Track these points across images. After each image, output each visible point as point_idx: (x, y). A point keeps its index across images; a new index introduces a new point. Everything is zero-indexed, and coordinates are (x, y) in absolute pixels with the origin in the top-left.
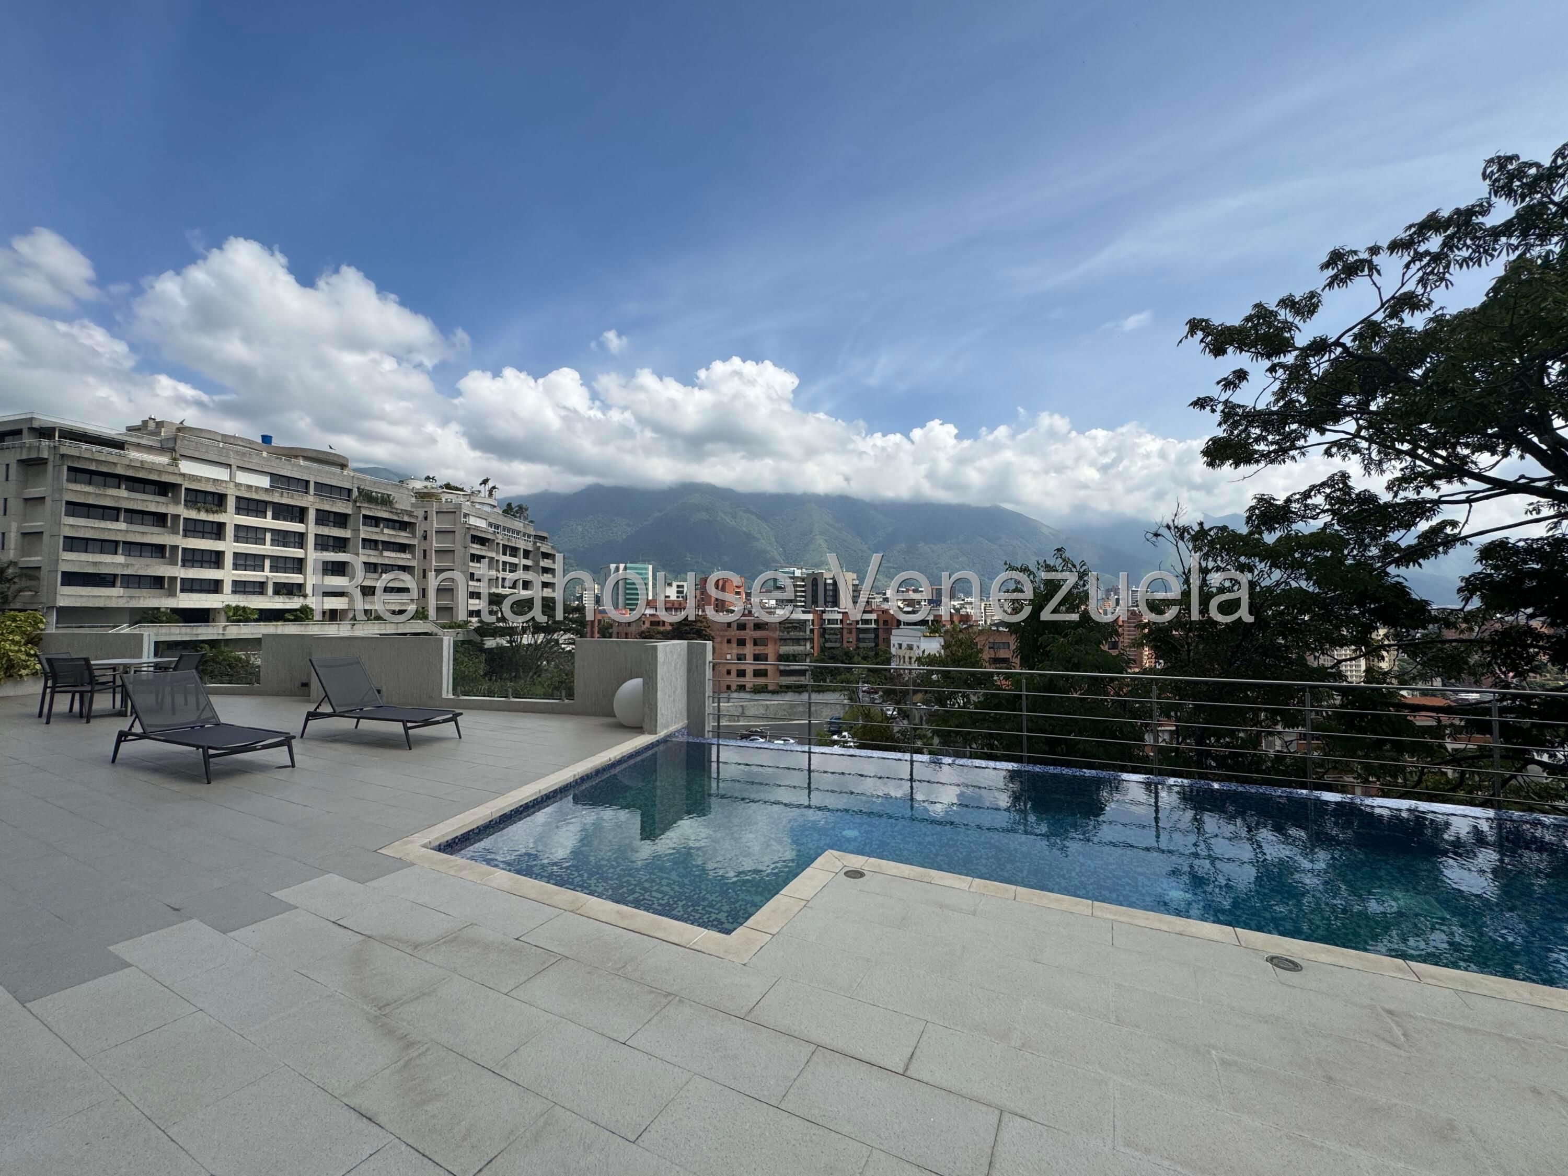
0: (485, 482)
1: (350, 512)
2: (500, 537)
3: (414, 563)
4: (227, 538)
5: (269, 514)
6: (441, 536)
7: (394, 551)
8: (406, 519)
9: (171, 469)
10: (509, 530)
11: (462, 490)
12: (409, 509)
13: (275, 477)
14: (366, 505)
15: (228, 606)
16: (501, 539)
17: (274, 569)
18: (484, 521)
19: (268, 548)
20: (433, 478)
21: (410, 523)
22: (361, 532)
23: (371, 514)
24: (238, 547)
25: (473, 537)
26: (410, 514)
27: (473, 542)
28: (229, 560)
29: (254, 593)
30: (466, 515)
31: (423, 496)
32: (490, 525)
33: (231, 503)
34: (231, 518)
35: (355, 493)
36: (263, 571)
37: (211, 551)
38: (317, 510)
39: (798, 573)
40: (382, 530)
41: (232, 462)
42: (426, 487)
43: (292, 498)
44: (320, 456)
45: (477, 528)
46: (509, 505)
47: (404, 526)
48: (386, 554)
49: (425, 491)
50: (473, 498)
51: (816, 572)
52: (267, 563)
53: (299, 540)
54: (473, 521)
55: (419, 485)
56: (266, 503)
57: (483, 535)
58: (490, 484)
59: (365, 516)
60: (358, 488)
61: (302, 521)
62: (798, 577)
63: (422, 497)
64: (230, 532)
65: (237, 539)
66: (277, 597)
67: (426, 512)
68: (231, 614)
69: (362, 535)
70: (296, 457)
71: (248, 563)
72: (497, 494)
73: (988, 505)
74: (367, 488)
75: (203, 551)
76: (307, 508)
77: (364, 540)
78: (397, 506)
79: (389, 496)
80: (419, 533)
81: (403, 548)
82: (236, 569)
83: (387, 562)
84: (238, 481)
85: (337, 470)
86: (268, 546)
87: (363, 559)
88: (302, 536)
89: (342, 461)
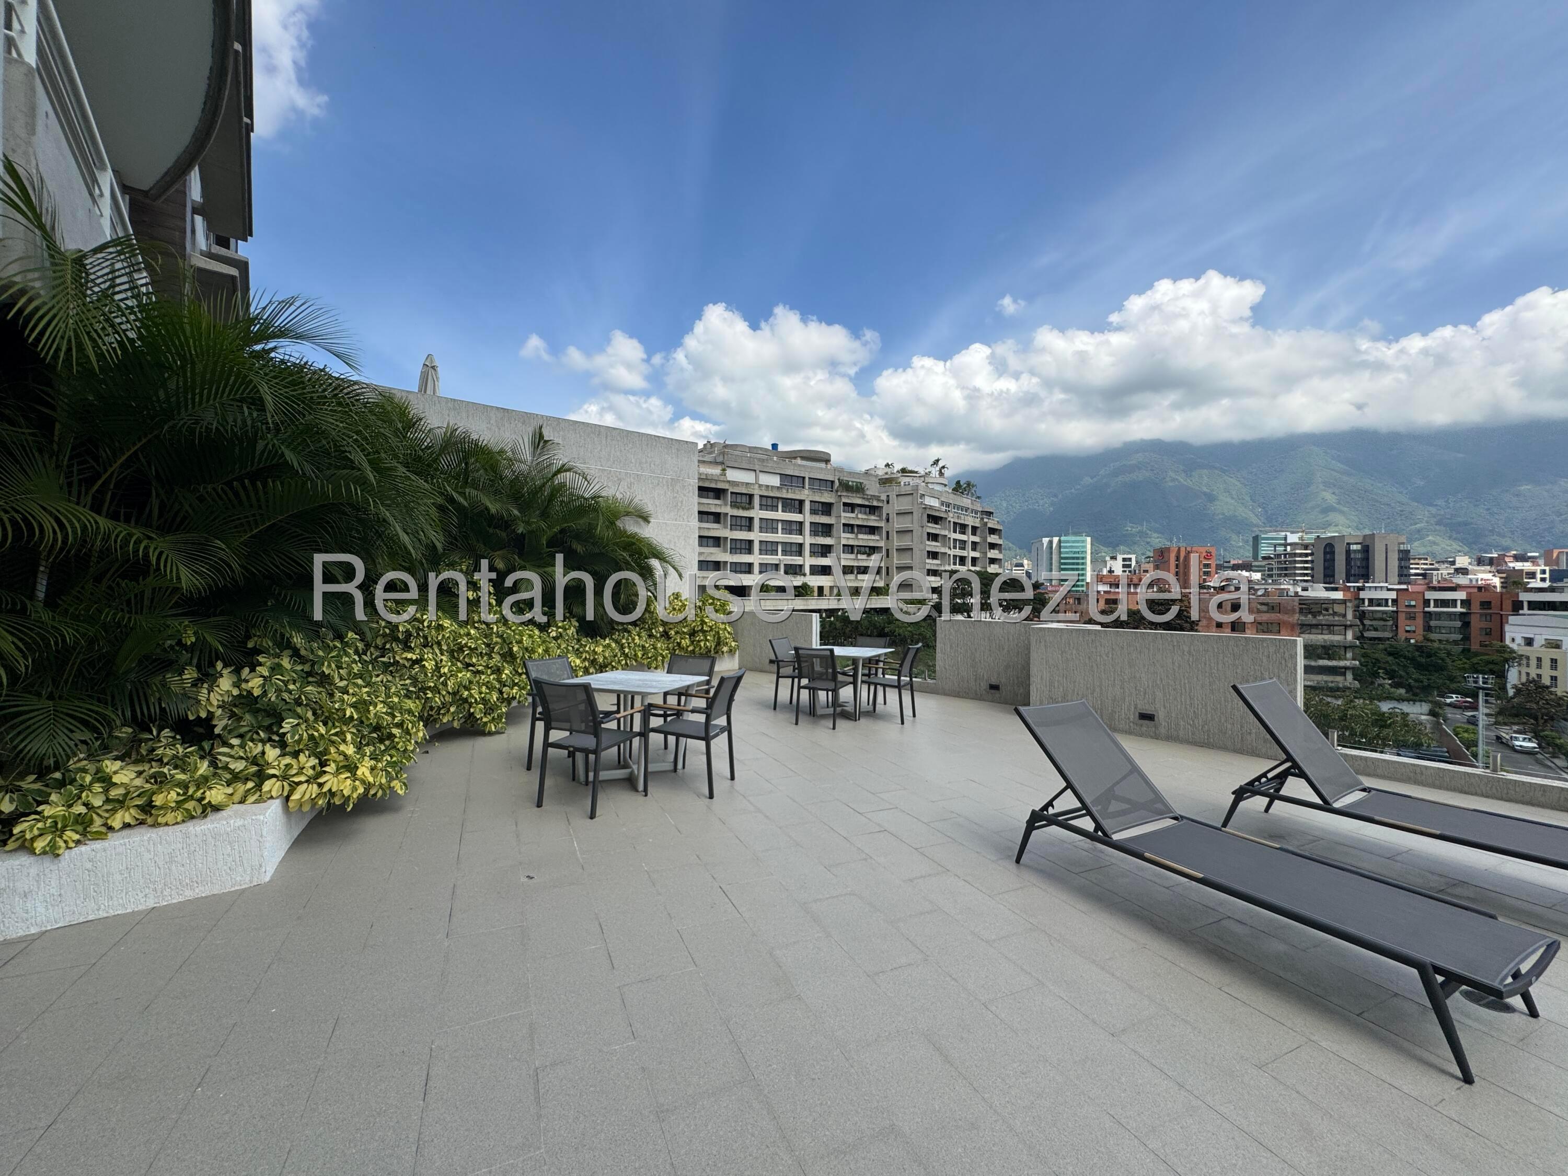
0: (936, 462)
1: (834, 502)
2: (951, 515)
3: (882, 544)
4: (755, 529)
5: (780, 508)
6: (901, 518)
7: (866, 533)
8: (875, 503)
9: (722, 478)
10: (958, 508)
11: (917, 473)
12: (876, 494)
13: (783, 477)
14: (844, 494)
16: (952, 518)
17: (785, 553)
18: (937, 500)
19: (780, 537)
20: (891, 465)
21: (878, 507)
22: (842, 518)
23: (849, 501)
24: (762, 536)
25: (929, 516)
26: (878, 499)
27: (929, 521)
28: (756, 547)
30: (922, 496)
31: (885, 481)
32: (942, 503)
33: (756, 501)
34: (757, 513)
35: (837, 484)
36: (778, 555)
37: (746, 540)
38: (811, 501)
40: (857, 515)
41: (757, 467)
42: (887, 473)
43: (794, 493)
44: (812, 455)
45: (931, 507)
46: (958, 482)
47: (873, 510)
48: (860, 536)
49: (887, 476)
50: (927, 480)
52: (780, 549)
53: (799, 528)
54: (930, 501)
55: (881, 472)
56: (778, 498)
57: (937, 514)
58: (941, 464)
59: (844, 504)
60: (839, 480)
61: (800, 512)
62: (1294, 544)
63: (884, 483)
64: (757, 524)
65: (761, 530)
67: (888, 496)
69: (843, 521)
70: (795, 458)
71: (768, 549)
72: (947, 473)
74: (845, 479)
75: (741, 540)
76: (805, 500)
77: (844, 525)
78: (868, 492)
79: (861, 483)
80: (884, 516)
81: (872, 530)
82: (761, 554)
83: (861, 544)
84: (760, 483)
85: (823, 465)
86: (780, 535)
87: (844, 542)
88: (801, 524)
89: (826, 457)
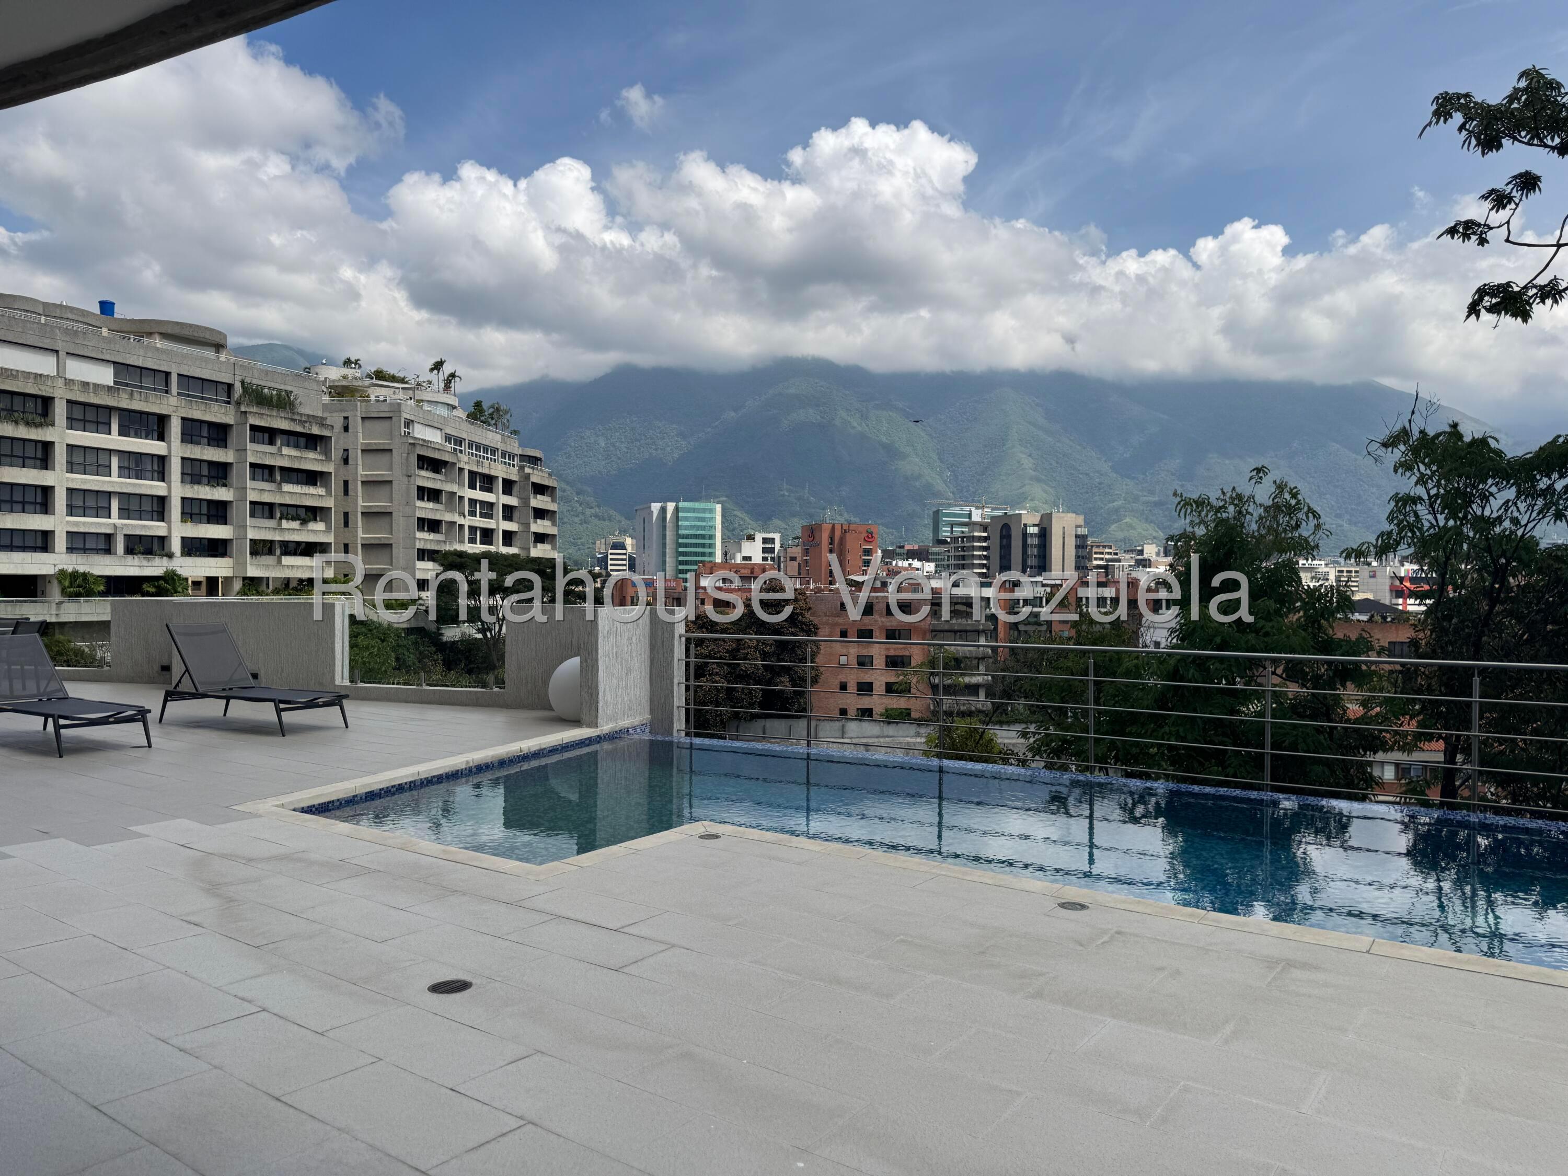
0: (438, 366)
1: (232, 422)
2: (464, 458)
3: (329, 503)
4: (57, 466)
5: (115, 427)
6: (371, 458)
7: (298, 482)
8: (315, 430)
10: (478, 447)
11: (402, 381)
12: (320, 414)
13: (121, 368)
14: (254, 409)
15: (62, 572)
16: (467, 462)
17: (125, 513)
18: (439, 432)
19: (114, 482)
20: (356, 362)
21: (321, 438)
22: (249, 453)
23: (263, 424)
24: (73, 480)
25: (421, 458)
26: (321, 422)
27: (421, 467)
28: (60, 500)
29: (97, 551)
30: (409, 423)
31: (341, 392)
32: (448, 438)
33: (60, 411)
34: (61, 434)
35: (238, 390)
36: (110, 517)
37: (36, 486)
38: (183, 418)
39: (977, 516)
40: (280, 449)
41: (59, 346)
42: (345, 377)
43: (146, 400)
44: (186, 332)
45: (426, 443)
46: (478, 405)
47: (312, 442)
48: (287, 487)
49: (344, 383)
50: (420, 395)
51: (1010, 513)
52: (115, 505)
53: (159, 466)
54: (421, 432)
55: (334, 374)
56: (110, 409)
57: (436, 455)
58: (447, 369)
59: (254, 428)
60: (243, 382)
61: (161, 438)
62: (975, 524)
63: (339, 394)
64: (60, 456)
65: (71, 467)
66: (130, 557)
67: (346, 418)
68: (67, 583)
69: (251, 459)
70: (150, 334)
71: (87, 504)
72: (457, 385)
73: (1349, 381)
74: (255, 381)
75: (24, 485)
76: (169, 416)
77: (253, 465)
78: (301, 410)
79: (288, 393)
80: (336, 454)
81: (312, 478)
82: (71, 515)
83: (288, 501)
84: (68, 376)
85: (210, 354)
86: (115, 478)
87: (252, 496)
88: (162, 460)
89: (217, 339)
